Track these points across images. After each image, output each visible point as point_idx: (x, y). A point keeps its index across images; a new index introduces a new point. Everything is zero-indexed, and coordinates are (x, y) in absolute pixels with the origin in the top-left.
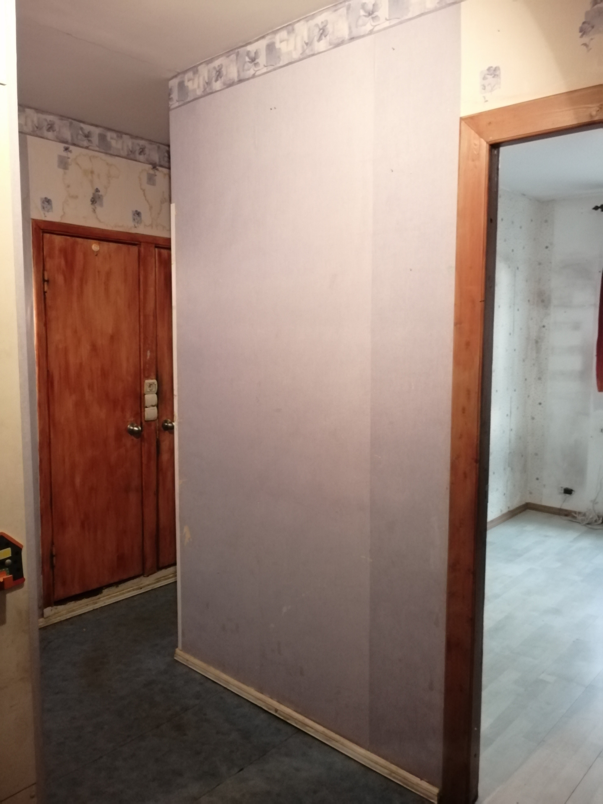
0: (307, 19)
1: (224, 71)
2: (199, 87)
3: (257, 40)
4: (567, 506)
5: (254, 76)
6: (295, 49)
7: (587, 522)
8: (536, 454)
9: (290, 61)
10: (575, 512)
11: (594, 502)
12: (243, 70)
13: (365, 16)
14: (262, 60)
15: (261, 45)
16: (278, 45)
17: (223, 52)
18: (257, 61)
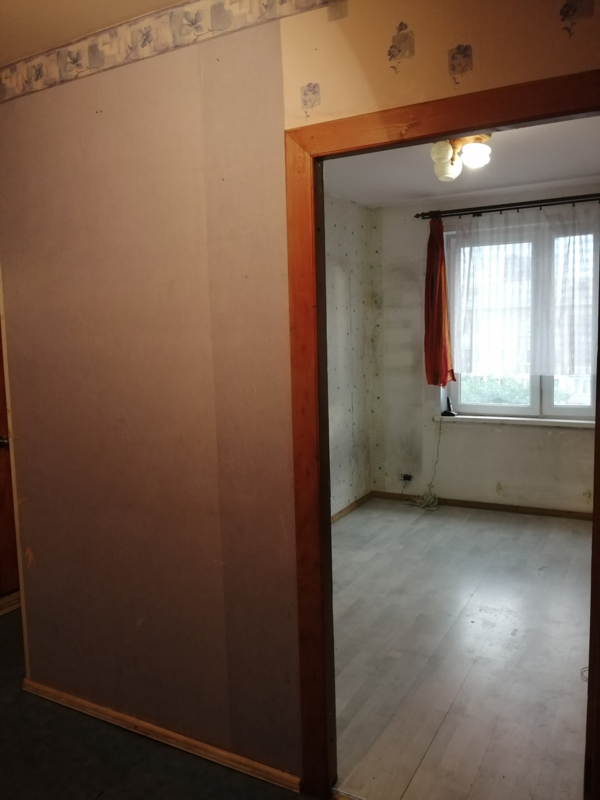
0: (130, 24)
1: (44, 70)
2: (17, 85)
3: (79, 41)
4: (407, 492)
5: (76, 78)
6: (119, 52)
7: (425, 505)
8: (378, 445)
9: (114, 65)
10: (414, 496)
11: (430, 486)
12: (65, 71)
13: (188, 25)
14: (85, 61)
15: (84, 46)
16: (100, 48)
17: (43, 51)
18: (79, 62)
